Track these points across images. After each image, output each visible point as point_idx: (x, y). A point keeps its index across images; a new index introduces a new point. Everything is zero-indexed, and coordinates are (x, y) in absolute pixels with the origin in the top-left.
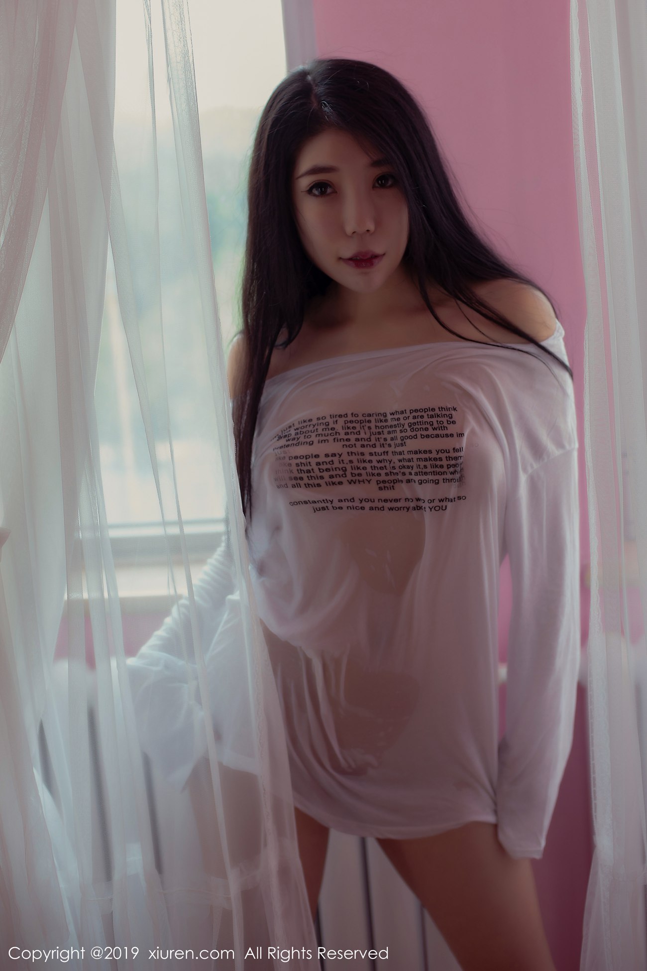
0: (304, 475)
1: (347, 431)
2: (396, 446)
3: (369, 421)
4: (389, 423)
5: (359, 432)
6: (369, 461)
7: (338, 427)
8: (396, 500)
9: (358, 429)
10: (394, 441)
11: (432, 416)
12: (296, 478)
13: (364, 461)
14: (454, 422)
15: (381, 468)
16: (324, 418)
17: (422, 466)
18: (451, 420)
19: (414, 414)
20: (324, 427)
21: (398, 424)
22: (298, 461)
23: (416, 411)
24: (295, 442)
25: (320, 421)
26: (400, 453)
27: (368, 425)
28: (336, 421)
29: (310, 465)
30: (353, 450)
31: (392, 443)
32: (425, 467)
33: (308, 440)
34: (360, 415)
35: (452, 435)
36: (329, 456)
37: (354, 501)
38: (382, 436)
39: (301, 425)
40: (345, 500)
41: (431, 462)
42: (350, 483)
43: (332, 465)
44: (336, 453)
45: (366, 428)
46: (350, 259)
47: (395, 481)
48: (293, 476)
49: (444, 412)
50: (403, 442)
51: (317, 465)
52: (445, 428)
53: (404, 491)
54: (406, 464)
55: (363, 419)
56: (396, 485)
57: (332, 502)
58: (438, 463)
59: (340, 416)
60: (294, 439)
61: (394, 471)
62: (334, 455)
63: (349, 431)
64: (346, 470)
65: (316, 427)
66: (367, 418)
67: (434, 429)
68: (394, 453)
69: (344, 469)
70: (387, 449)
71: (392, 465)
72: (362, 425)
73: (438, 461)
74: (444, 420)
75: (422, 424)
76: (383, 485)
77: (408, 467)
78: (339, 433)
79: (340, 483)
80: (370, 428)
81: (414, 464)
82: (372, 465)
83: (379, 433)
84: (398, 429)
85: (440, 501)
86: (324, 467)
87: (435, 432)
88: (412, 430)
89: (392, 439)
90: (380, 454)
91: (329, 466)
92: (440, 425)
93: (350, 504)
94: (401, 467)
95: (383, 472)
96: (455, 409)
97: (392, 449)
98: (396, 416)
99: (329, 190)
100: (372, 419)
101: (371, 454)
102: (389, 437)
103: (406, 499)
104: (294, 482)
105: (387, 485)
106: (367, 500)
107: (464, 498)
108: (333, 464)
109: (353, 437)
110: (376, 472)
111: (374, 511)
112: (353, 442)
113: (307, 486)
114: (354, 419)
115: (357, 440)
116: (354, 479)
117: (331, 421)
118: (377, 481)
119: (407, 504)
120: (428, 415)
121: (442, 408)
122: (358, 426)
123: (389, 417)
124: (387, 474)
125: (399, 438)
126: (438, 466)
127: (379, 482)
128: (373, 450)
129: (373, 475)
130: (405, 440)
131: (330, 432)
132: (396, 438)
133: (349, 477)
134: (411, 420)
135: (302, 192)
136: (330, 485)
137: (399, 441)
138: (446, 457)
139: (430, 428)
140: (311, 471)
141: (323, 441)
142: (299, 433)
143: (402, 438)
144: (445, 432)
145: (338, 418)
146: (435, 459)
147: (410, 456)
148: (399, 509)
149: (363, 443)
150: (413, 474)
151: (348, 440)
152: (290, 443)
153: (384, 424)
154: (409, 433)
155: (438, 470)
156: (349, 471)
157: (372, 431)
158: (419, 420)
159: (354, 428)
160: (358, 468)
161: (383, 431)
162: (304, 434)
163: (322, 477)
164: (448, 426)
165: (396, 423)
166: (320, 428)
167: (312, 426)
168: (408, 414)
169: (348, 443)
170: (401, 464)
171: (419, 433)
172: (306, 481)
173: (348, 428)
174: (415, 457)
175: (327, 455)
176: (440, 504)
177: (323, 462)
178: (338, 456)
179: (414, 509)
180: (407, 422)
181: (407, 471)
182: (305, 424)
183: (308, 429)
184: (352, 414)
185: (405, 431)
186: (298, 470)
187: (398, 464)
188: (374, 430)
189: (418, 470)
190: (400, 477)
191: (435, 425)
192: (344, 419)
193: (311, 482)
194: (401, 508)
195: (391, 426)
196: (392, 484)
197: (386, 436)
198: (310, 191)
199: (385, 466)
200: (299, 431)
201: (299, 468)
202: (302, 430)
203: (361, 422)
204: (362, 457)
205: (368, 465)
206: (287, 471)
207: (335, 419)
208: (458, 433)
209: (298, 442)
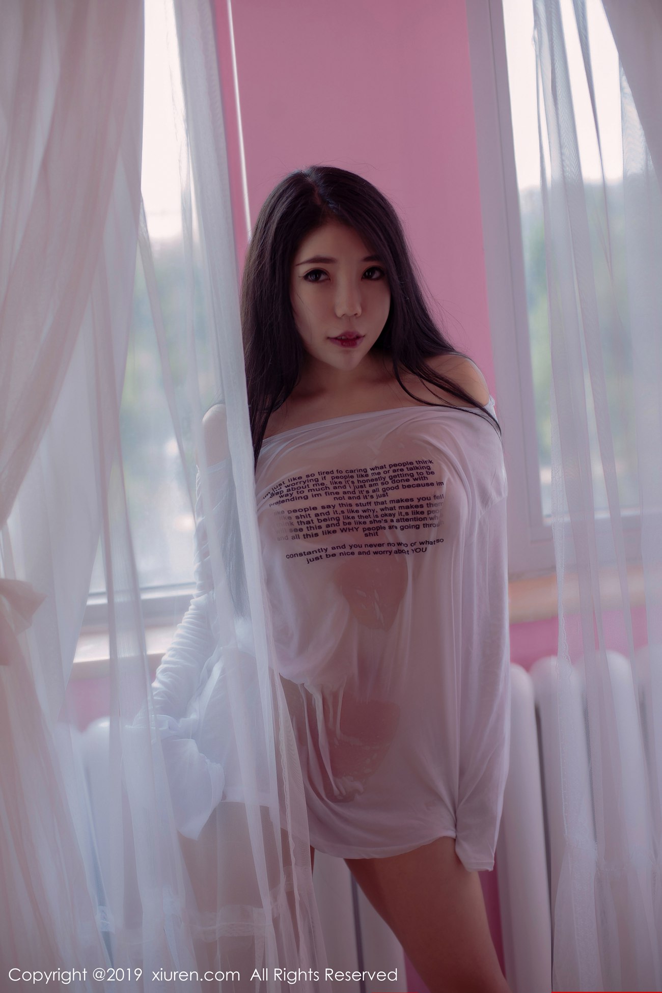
0: (304, 527)
1: (335, 485)
2: (378, 496)
3: (352, 477)
4: (370, 477)
5: (345, 486)
6: (356, 511)
7: (327, 482)
8: (380, 545)
9: (344, 483)
10: (376, 492)
11: (411, 469)
12: (296, 530)
13: (353, 511)
14: (433, 473)
15: (366, 517)
16: (313, 475)
17: (404, 513)
18: (430, 471)
19: (394, 468)
20: (314, 483)
21: (379, 478)
22: (298, 514)
23: (395, 465)
24: (289, 498)
25: (309, 478)
26: (383, 503)
27: (351, 480)
28: (325, 477)
29: (310, 517)
30: (343, 501)
31: (374, 495)
32: (407, 514)
33: (302, 495)
34: (344, 472)
35: (432, 484)
36: (325, 508)
37: (345, 548)
38: (365, 489)
39: (291, 483)
40: (337, 547)
41: (412, 509)
42: (342, 532)
43: (329, 516)
44: (330, 504)
45: (350, 483)
46: (336, 338)
47: (378, 528)
48: (293, 527)
49: (422, 465)
50: (385, 493)
51: (316, 516)
52: (425, 478)
53: (387, 536)
54: (388, 512)
55: (347, 474)
56: (380, 532)
57: (326, 550)
58: (419, 510)
59: (328, 473)
60: (287, 495)
61: (377, 519)
62: (329, 507)
63: (337, 485)
64: (339, 520)
65: (306, 484)
66: (350, 474)
67: (415, 480)
68: (376, 503)
69: (338, 518)
70: (369, 500)
71: (375, 514)
72: (347, 480)
73: (419, 508)
74: (424, 471)
75: (402, 476)
76: (368, 532)
77: (390, 515)
78: (329, 488)
79: (335, 532)
80: (353, 482)
81: (396, 512)
82: (359, 514)
83: (362, 487)
84: (379, 482)
85: (421, 544)
86: (322, 518)
87: (416, 482)
88: (394, 482)
89: (374, 491)
90: (364, 505)
91: (326, 517)
92: (420, 476)
93: (342, 551)
94: (383, 515)
95: (368, 520)
96: (431, 462)
97: (375, 500)
98: (376, 471)
99: (323, 277)
100: (354, 475)
101: (357, 505)
102: (370, 489)
103: (388, 544)
104: (294, 534)
105: (372, 532)
106: (356, 546)
107: (442, 541)
108: (329, 514)
109: (341, 491)
110: (362, 520)
111: (362, 556)
112: (341, 495)
113: (306, 536)
114: (339, 475)
115: (345, 493)
116: (345, 527)
117: (320, 477)
118: (363, 529)
119: (389, 548)
120: (407, 468)
121: (419, 462)
122: (343, 480)
123: (370, 472)
124: (371, 522)
125: (380, 490)
126: (419, 513)
127: (365, 529)
128: (358, 502)
129: (360, 523)
130: (387, 491)
131: (321, 487)
132: (378, 490)
133: (342, 526)
134: (392, 474)
135: (299, 277)
136: (326, 534)
137: (381, 492)
138: (427, 504)
139: (411, 479)
140: (311, 522)
141: (317, 495)
142: (291, 489)
143: (384, 490)
144: (425, 482)
145: (325, 475)
146: (417, 506)
147: (392, 505)
148: (383, 552)
149: (349, 495)
150: (395, 521)
151: (337, 493)
152: (284, 498)
153: (366, 478)
154: (390, 485)
155: (419, 516)
156: (341, 519)
157: (355, 485)
158: (400, 473)
159: (340, 483)
160: (348, 518)
161: (364, 485)
162: (296, 490)
163: (320, 527)
164: (428, 476)
165: (377, 476)
166: (311, 484)
167: (302, 483)
168: (388, 468)
169: (337, 496)
170: (383, 512)
171: (400, 485)
172: (305, 532)
173: (336, 483)
174: (397, 505)
175: (323, 507)
176: (422, 546)
177: (321, 514)
178: (332, 507)
179: (396, 552)
180: (387, 476)
181: (389, 518)
182: (295, 482)
183: (299, 485)
184: (337, 471)
185: (387, 483)
186: (298, 522)
187: (380, 513)
188: (356, 484)
189: (399, 517)
190: (383, 524)
191: (416, 476)
192: (330, 475)
193: (309, 533)
194: (384, 551)
195: (372, 480)
196: (376, 531)
197: (368, 488)
198: (306, 277)
199: (369, 515)
200: (290, 488)
201: (299, 520)
202: (293, 487)
203: (345, 477)
204: (350, 508)
205: (355, 515)
206: (288, 523)
207: (323, 476)
208: (438, 482)
209: (292, 497)
